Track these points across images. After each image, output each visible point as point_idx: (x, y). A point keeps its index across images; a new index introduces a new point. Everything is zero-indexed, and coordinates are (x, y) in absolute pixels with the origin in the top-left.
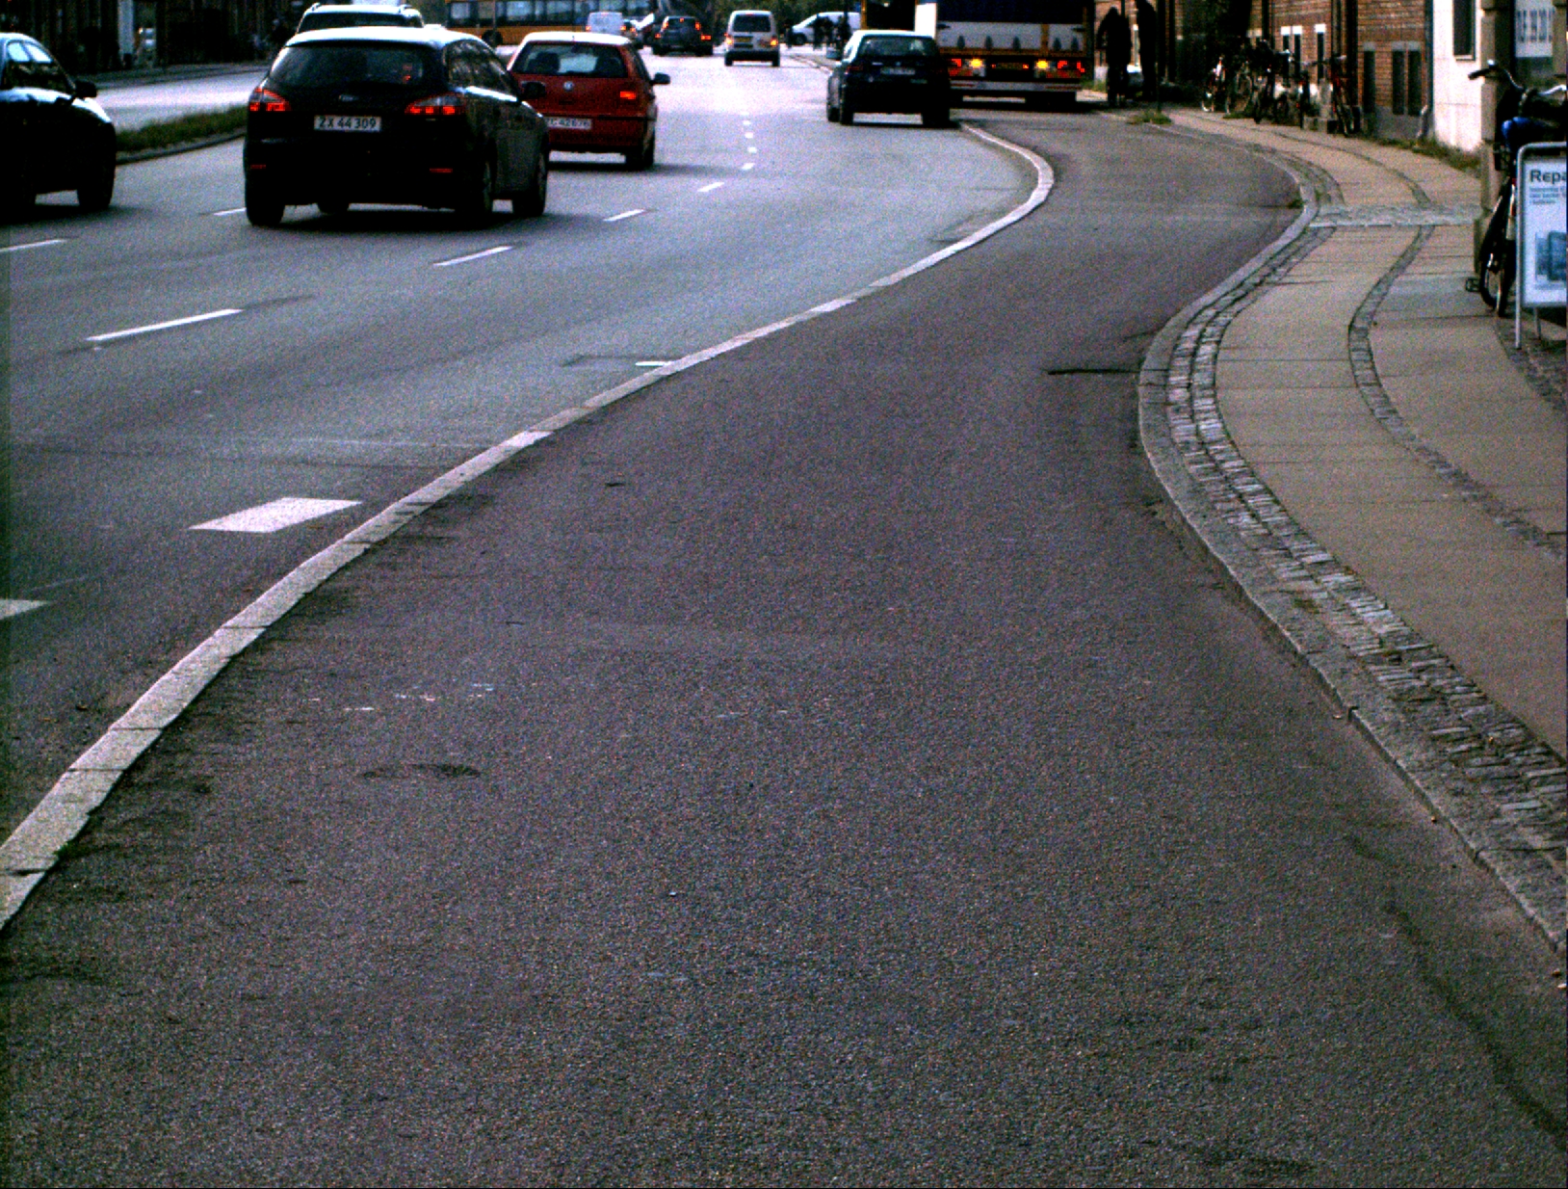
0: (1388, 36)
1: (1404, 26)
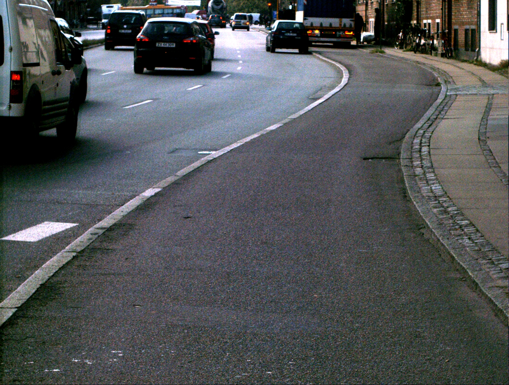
0: (463, 24)
1: (469, 20)
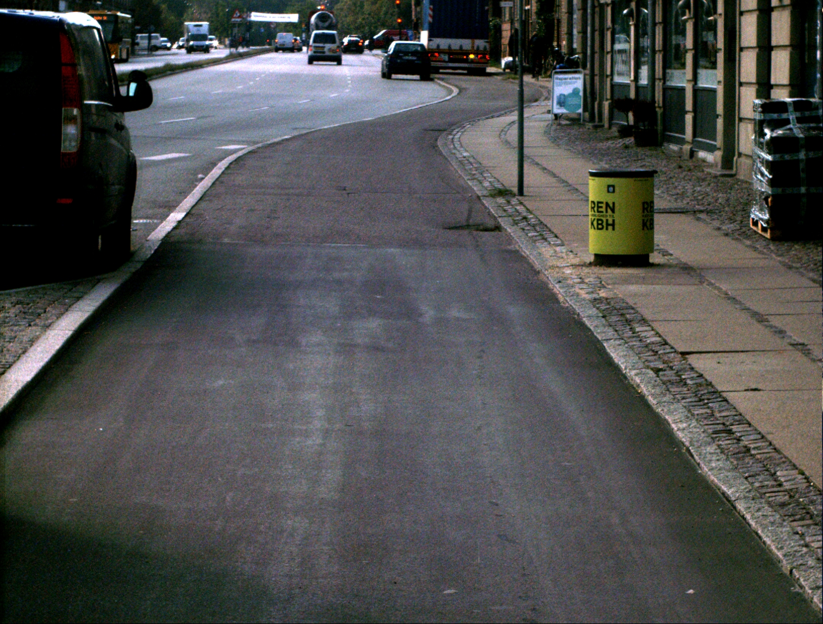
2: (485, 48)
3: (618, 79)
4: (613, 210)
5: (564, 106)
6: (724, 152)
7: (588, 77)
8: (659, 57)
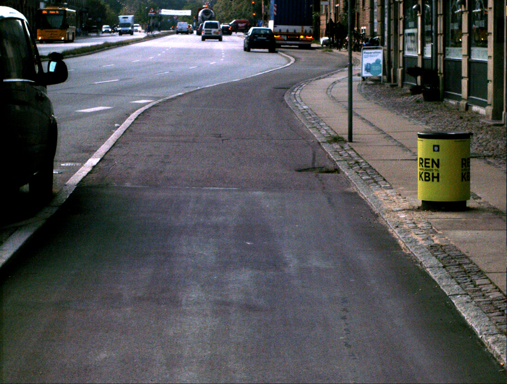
2: (310, 31)
3: (408, 53)
4: (438, 166)
5: (370, 72)
6: (494, 106)
7: (386, 52)
8: (440, 38)
